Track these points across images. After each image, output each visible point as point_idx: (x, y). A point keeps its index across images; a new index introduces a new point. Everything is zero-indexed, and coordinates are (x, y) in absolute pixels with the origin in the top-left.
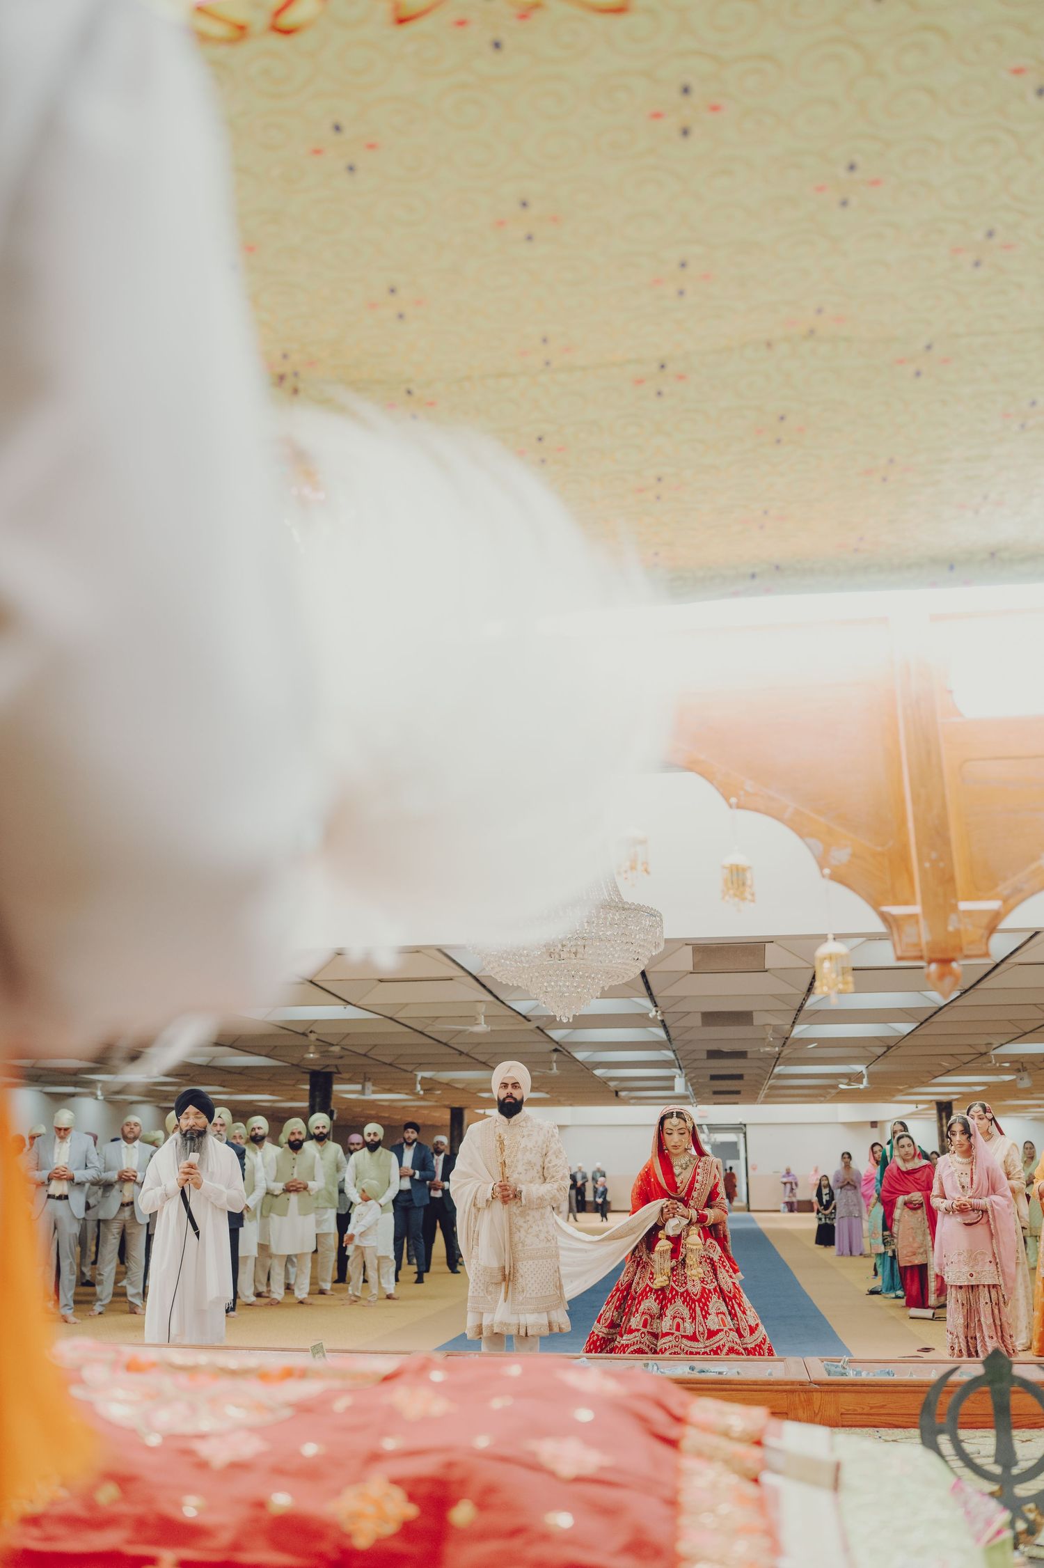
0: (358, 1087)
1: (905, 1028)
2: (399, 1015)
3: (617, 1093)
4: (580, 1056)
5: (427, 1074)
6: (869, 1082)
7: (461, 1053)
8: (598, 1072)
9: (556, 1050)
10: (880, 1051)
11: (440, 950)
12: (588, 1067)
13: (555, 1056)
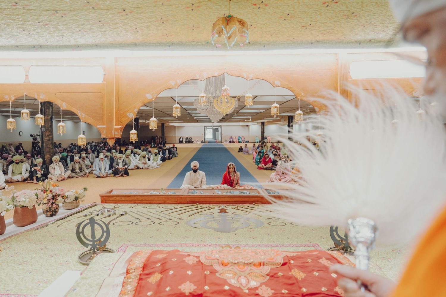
0: (145, 120)
1: (262, 111)
2: (157, 108)
3: (198, 121)
4: (193, 115)
5: (159, 118)
6: (251, 120)
7: (168, 114)
8: (195, 118)
9: (188, 114)
10: (255, 114)
11: (172, 98)
12: (194, 117)
13: (188, 115)
